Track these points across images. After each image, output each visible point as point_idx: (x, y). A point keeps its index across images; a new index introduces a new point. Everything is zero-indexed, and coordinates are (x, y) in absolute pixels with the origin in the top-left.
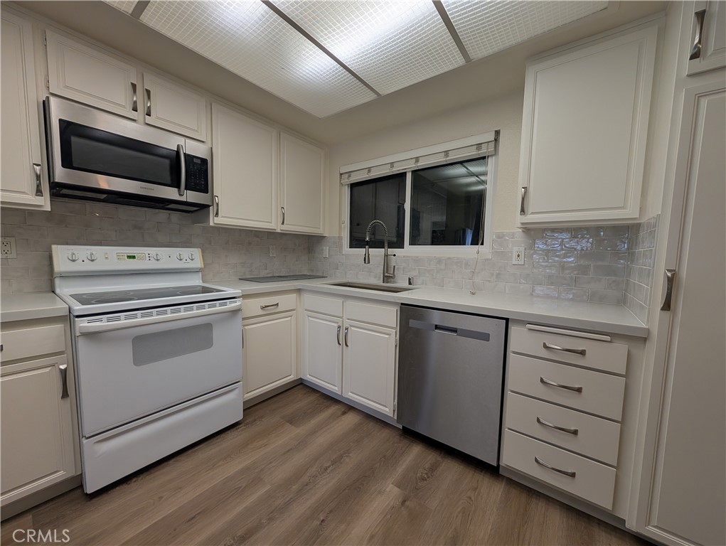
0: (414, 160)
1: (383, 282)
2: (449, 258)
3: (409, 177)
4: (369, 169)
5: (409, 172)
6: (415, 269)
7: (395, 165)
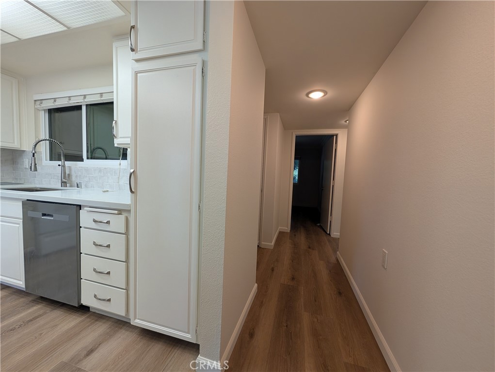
0: (83, 97)
1: (62, 186)
2: (105, 168)
3: (84, 108)
4: (55, 100)
5: (84, 105)
6: (87, 176)
7: (72, 98)
